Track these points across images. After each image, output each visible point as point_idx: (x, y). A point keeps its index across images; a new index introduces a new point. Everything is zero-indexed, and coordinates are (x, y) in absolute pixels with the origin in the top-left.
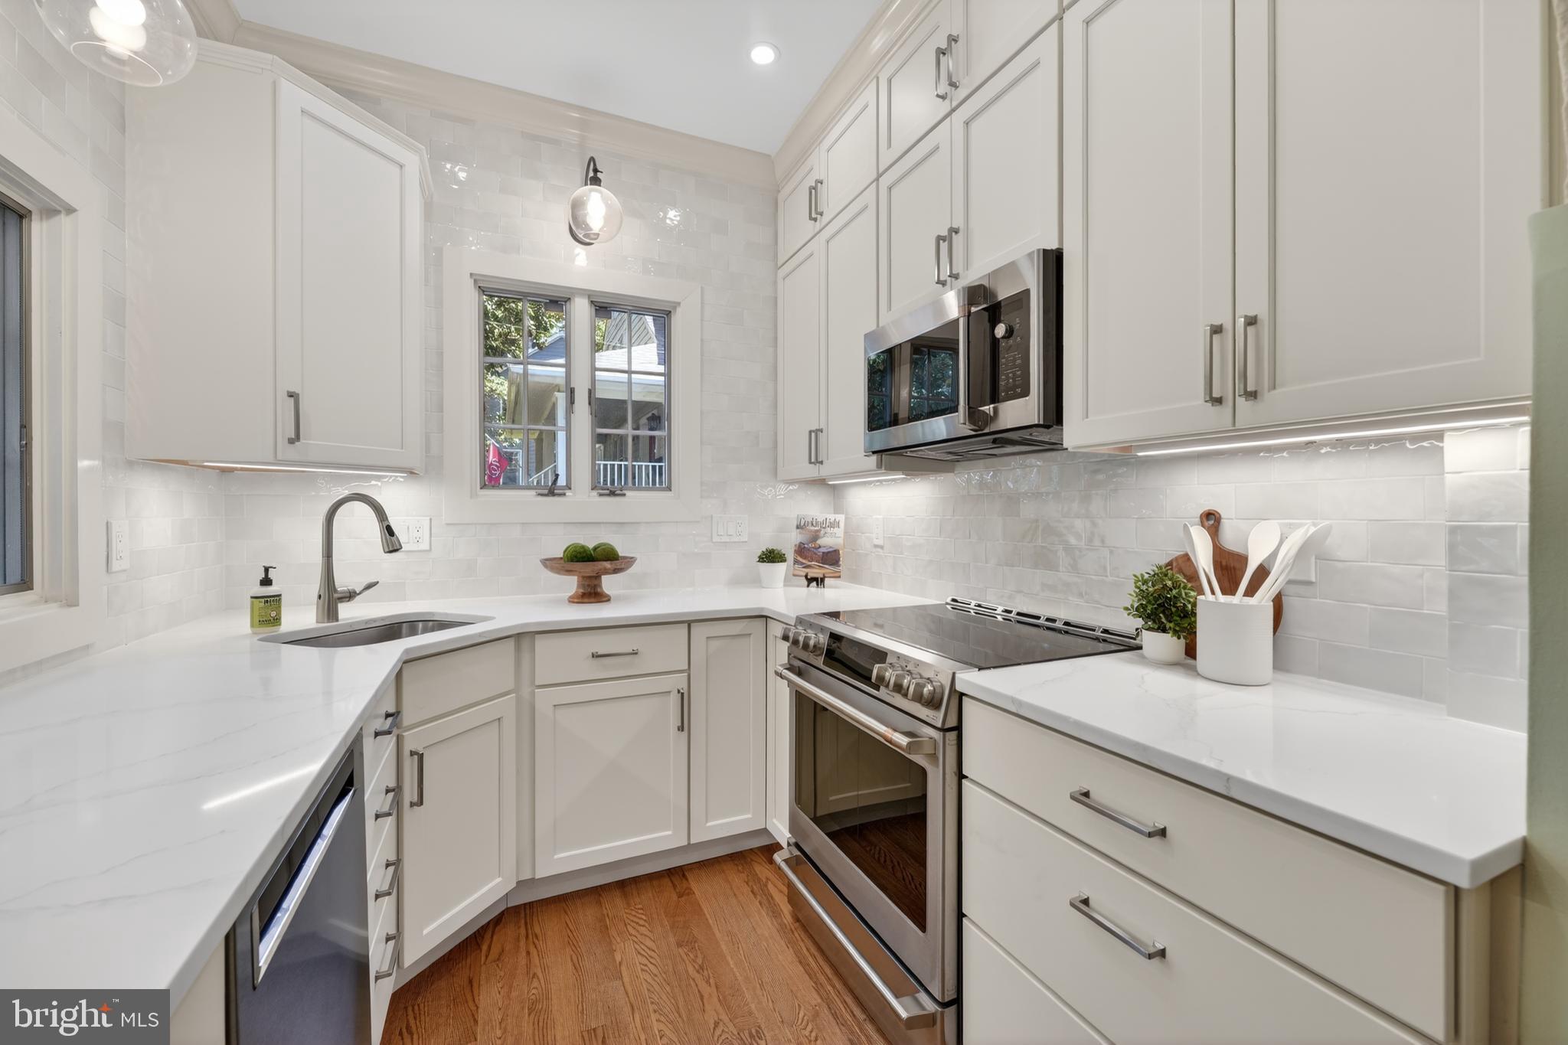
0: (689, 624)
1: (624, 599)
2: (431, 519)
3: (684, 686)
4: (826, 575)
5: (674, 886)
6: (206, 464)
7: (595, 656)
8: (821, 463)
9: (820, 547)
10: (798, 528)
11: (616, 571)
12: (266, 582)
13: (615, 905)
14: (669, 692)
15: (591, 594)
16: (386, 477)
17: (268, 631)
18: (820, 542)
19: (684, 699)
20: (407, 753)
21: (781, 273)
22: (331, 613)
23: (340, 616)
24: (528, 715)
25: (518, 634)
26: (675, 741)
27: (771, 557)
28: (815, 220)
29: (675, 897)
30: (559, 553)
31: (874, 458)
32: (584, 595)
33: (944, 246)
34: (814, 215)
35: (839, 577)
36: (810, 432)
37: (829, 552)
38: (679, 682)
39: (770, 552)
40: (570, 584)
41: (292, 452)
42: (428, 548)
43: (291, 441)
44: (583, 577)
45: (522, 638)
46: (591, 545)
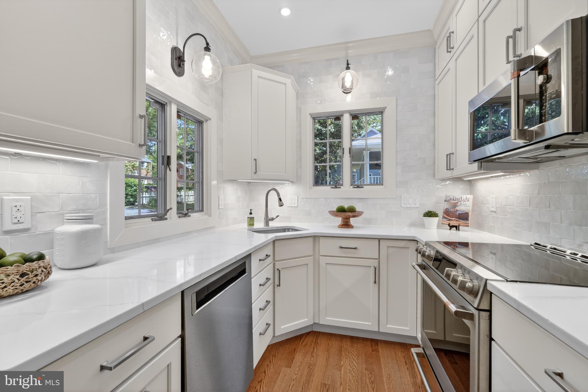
0: (379, 240)
1: (358, 228)
2: (298, 197)
3: (376, 265)
4: (460, 225)
5: (372, 345)
6: (239, 181)
7: (341, 248)
8: (453, 169)
9: (457, 211)
10: (445, 201)
11: (354, 216)
12: (251, 213)
13: (347, 344)
14: (371, 266)
15: (346, 224)
16: (286, 183)
17: (251, 227)
18: (457, 208)
19: (377, 271)
20: (276, 269)
21: (437, 82)
22: (267, 224)
23: (270, 225)
24: (317, 264)
25: (314, 236)
26: (373, 288)
27: (430, 214)
28: (450, 52)
29: (370, 350)
30: (335, 209)
31: (476, 164)
32: (343, 225)
34: (449, 50)
35: (468, 226)
36: (447, 155)
37: (462, 214)
38: (375, 263)
39: (429, 212)
40: (339, 220)
41: (255, 176)
42: (297, 206)
43: (255, 173)
44: (343, 218)
45: (315, 237)
46: (346, 207)
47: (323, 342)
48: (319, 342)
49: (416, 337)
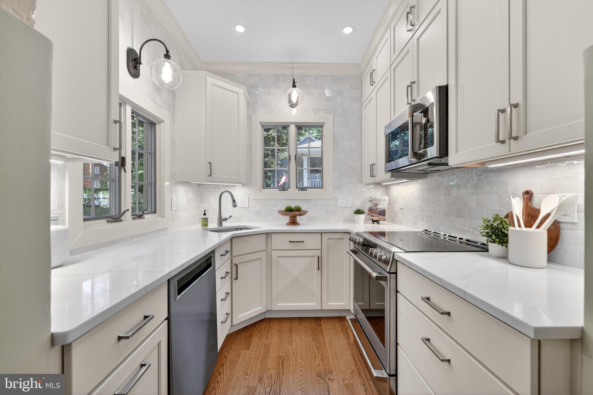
0: (322, 233)
1: (303, 224)
2: (249, 198)
3: (319, 255)
4: (380, 219)
5: (316, 322)
6: (192, 183)
7: (291, 242)
8: (375, 176)
9: (378, 209)
10: (369, 201)
11: (300, 215)
12: (205, 214)
13: (296, 324)
14: (315, 256)
15: (293, 222)
16: (237, 186)
17: (205, 227)
18: (378, 207)
19: (319, 259)
20: (233, 264)
21: (363, 106)
22: (220, 224)
23: (223, 226)
24: (269, 258)
25: (267, 233)
26: (316, 274)
27: (359, 212)
28: (373, 85)
29: (315, 325)
30: (284, 209)
31: (389, 174)
32: (290, 223)
33: (409, 88)
34: (372, 84)
35: (385, 220)
36: (371, 165)
37: (381, 211)
38: (318, 253)
39: (358, 211)
40: (287, 219)
41: (209, 179)
42: (248, 207)
43: (210, 176)
44: (291, 217)
45: (268, 234)
46: (293, 207)
47: (275, 326)
48: (272, 326)
49: (350, 309)
